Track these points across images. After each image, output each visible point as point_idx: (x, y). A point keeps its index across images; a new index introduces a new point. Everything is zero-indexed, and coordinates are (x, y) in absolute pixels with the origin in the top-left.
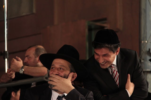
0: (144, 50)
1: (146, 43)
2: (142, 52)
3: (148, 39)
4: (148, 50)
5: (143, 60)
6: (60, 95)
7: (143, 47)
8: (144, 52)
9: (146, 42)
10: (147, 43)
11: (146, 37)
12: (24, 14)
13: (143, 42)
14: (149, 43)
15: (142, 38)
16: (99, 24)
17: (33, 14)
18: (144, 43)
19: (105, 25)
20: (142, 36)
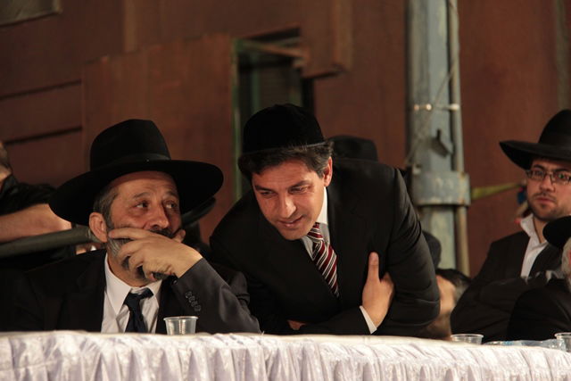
0: (420, 136)
1: (427, 111)
2: (415, 142)
3: (433, 98)
4: (434, 134)
5: (418, 166)
6: (136, 290)
7: (416, 124)
8: (420, 141)
9: (429, 107)
10: (430, 111)
11: (427, 92)
12: (22, 16)
13: (417, 107)
14: (437, 112)
15: (414, 95)
16: (273, 48)
17: (54, 14)
18: (420, 110)
19: (294, 52)
20: (415, 89)
